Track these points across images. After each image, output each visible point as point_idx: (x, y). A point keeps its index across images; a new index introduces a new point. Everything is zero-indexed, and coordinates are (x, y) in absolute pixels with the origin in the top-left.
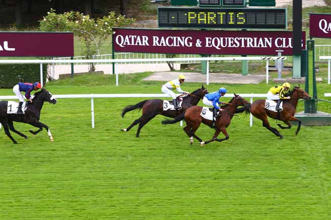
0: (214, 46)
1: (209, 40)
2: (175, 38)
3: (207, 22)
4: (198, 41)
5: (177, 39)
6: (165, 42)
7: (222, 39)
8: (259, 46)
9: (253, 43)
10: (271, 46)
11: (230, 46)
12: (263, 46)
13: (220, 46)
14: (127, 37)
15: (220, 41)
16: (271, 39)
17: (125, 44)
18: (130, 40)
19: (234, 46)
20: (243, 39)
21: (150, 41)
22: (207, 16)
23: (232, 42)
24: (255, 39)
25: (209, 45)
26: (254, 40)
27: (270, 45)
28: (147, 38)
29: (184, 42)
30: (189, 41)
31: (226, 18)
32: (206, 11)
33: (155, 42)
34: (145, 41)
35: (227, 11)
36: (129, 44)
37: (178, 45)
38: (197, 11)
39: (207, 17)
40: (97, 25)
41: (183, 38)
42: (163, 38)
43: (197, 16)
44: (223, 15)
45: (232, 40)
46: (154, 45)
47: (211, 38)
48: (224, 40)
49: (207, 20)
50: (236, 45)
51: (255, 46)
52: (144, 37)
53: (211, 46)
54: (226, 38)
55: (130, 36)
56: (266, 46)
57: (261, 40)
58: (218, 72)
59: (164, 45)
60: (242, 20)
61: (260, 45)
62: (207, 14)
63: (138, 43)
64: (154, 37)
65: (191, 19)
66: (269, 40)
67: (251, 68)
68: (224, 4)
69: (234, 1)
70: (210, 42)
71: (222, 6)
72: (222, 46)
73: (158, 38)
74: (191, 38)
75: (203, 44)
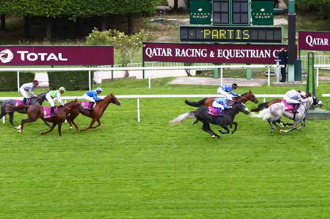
0: (224, 56)
1: (220, 51)
2: (193, 50)
3: (219, 37)
4: (212, 52)
5: (194, 51)
6: (185, 53)
7: (231, 51)
8: (260, 57)
9: (256, 54)
10: (270, 57)
11: (237, 56)
12: (263, 57)
13: (229, 57)
14: (155, 49)
15: (229, 53)
16: (270, 51)
17: (153, 55)
18: (157, 51)
19: (241, 56)
20: (247, 51)
21: (173, 53)
22: (219, 32)
23: (239, 53)
24: (257, 51)
25: (221, 55)
26: (256, 51)
27: (269, 55)
28: (171, 50)
29: (200, 53)
30: (204, 52)
31: (234, 34)
32: (218, 29)
33: (177, 53)
34: (169, 53)
35: (235, 29)
36: (156, 55)
37: (196, 56)
38: (211, 29)
39: (219, 34)
40: (130, 40)
41: (200, 50)
42: (183, 50)
43: (211, 33)
44: (232, 32)
45: (238, 51)
46: (176, 55)
47: (222, 50)
48: (232, 52)
49: (219, 36)
50: (242, 55)
51: (257, 56)
52: (168, 49)
53: (222, 57)
54: (234, 50)
55: (157, 49)
56: (266, 57)
57: (262, 51)
58: (227, 77)
59: (185, 56)
60: (247, 36)
61: (261, 56)
62: (219, 31)
63: (164, 54)
64: (176, 49)
65: (206, 35)
66: (268, 52)
67: (253, 74)
68: (233, 23)
69: (240, 21)
70: (221, 53)
71: (231, 25)
72: (231, 56)
73: (179, 50)
74: (206, 50)
75: (216, 54)
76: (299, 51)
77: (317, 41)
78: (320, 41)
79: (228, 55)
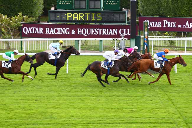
0: (83, 34)
1: (80, 30)
2: (59, 29)
3: (79, 19)
4: (73, 30)
5: (60, 29)
6: (53, 31)
7: (87, 29)
8: (109, 34)
9: (106, 32)
10: (117, 34)
11: (92, 34)
12: (112, 34)
13: (86, 34)
14: (30, 28)
15: (87, 31)
16: (117, 29)
17: (28, 33)
18: (32, 30)
19: (95, 34)
20: (100, 29)
21: (44, 31)
22: (79, 15)
23: (94, 31)
24: (108, 29)
25: (80, 33)
26: (106, 30)
27: (116, 33)
28: (42, 29)
29: (64, 31)
30: (68, 30)
31: (90, 16)
32: (78, 13)
33: (47, 31)
34: (41, 31)
35: (91, 13)
36: (31, 32)
37: (61, 33)
38: (73, 13)
39: (79, 16)
40: (11, 21)
41: (64, 29)
42: (52, 29)
43: (73, 16)
44: (88, 15)
45: (93, 30)
46: (46, 33)
47: (81, 29)
48: (89, 30)
49: (79, 18)
50: (96, 33)
51: (108, 34)
52: (40, 28)
53: (81, 34)
54: (90, 29)
55: (32, 28)
56: (114, 34)
57: (111, 30)
59: (53, 33)
60: (99, 17)
61: (111, 33)
62: (79, 14)
63: (37, 32)
64: (46, 28)
65: (69, 18)
66: (116, 30)
67: (105, 48)
68: (89, 9)
69: (95, 7)
70: (80, 31)
71: (88, 10)
72: (88, 34)
73: (49, 29)
74: (69, 29)
75: (76, 32)
76: (139, 31)
77: (152, 24)
78: (155, 24)
79: (85, 33)
